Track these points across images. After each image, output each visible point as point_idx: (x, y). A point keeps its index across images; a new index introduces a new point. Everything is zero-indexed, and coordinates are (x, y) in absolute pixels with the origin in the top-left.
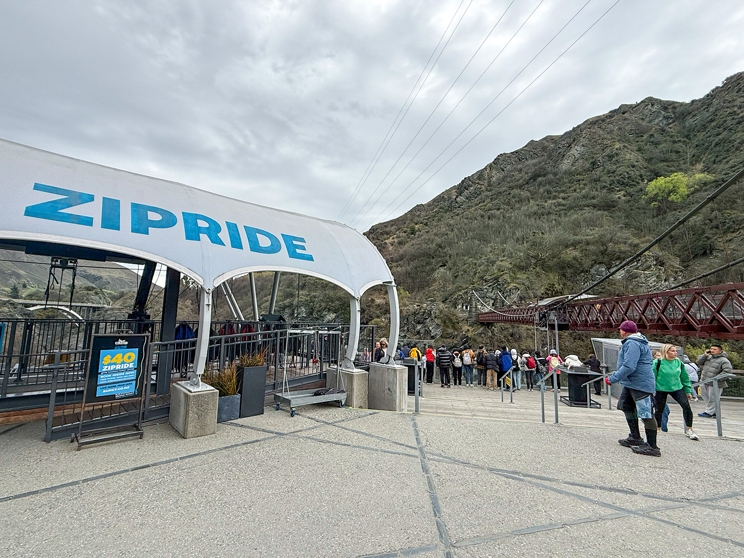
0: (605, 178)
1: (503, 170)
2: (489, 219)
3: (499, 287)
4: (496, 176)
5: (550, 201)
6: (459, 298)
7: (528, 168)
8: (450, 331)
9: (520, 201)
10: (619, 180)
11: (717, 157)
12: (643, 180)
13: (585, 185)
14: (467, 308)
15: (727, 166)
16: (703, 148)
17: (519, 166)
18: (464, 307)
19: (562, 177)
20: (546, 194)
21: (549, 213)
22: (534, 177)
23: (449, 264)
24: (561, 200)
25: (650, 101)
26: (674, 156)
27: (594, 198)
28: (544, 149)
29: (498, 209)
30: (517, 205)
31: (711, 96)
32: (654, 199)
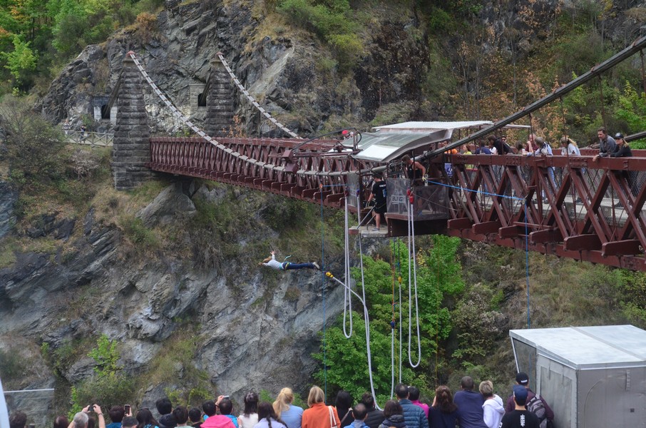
3: (222, 35)
6: (77, 75)
14: (106, 115)
18: (97, 113)
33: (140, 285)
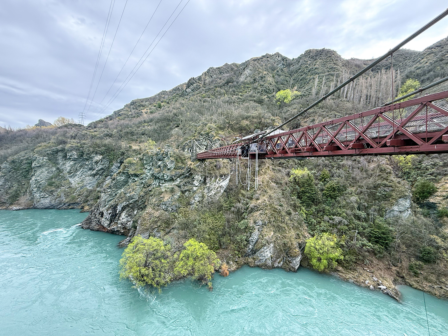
0: (259, 88)
1: (212, 77)
2: (204, 102)
3: (209, 139)
4: (208, 80)
5: (235, 96)
6: (186, 145)
7: (224, 78)
8: (180, 165)
9: (221, 94)
10: (265, 90)
11: (301, 85)
12: (274, 92)
13: (250, 90)
14: (190, 151)
15: (305, 90)
16: (296, 81)
17: (220, 76)
18: (189, 151)
19: (241, 85)
20: (233, 92)
21: (234, 102)
22: (227, 83)
23: (181, 126)
24: (240, 96)
25: (278, 55)
26: (286, 83)
27: (254, 97)
28: (232, 69)
29: (209, 98)
30: (219, 97)
31: (300, 58)
32: (278, 100)
33: (195, 177)
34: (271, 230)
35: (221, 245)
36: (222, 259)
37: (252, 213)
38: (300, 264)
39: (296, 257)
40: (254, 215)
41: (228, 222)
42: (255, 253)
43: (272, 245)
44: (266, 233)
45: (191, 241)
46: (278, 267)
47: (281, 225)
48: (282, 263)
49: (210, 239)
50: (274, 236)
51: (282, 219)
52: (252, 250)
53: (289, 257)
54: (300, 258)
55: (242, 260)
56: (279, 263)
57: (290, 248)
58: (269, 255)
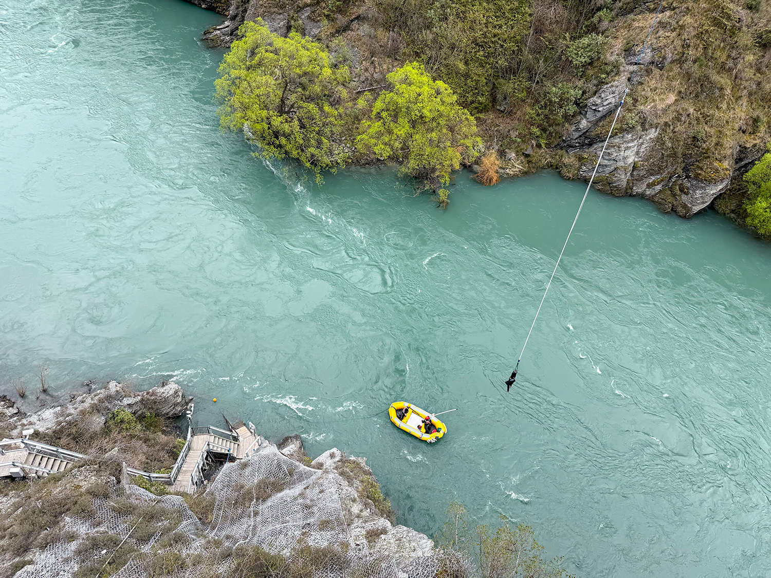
34: (670, 89)
35: (494, 100)
36: (488, 139)
37: (632, 16)
38: (712, 203)
39: (711, 181)
40: (636, 24)
41: (538, 31)
42: (590, 144)
43: (653, 134)
44: (649, 94)
45: (411, 70)
46: (642, 197)
47: (715, 77)
48: (658, 187)
49: (467, 76)
50: (672, 108)
51: (729, 56)
52: (585, 134)
53: (688, 177)
54: (721, 187)
55: (544, 156)
56: (649, 186)
57: (705, 155)
58: (630, 160)
